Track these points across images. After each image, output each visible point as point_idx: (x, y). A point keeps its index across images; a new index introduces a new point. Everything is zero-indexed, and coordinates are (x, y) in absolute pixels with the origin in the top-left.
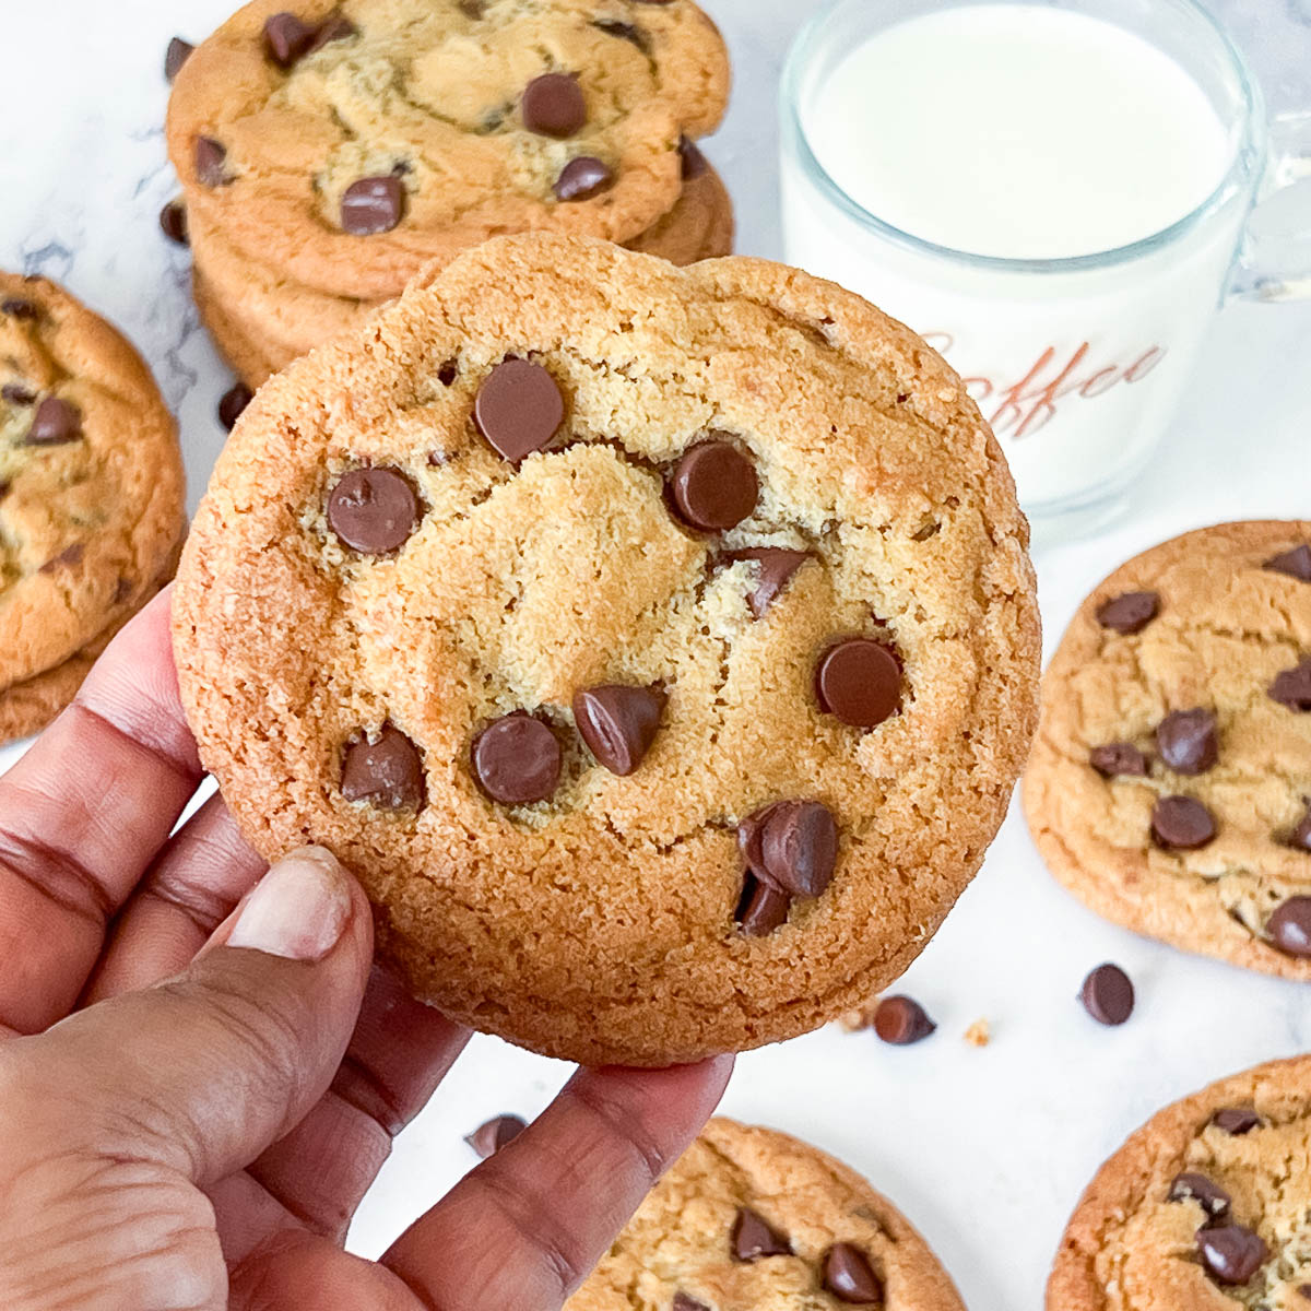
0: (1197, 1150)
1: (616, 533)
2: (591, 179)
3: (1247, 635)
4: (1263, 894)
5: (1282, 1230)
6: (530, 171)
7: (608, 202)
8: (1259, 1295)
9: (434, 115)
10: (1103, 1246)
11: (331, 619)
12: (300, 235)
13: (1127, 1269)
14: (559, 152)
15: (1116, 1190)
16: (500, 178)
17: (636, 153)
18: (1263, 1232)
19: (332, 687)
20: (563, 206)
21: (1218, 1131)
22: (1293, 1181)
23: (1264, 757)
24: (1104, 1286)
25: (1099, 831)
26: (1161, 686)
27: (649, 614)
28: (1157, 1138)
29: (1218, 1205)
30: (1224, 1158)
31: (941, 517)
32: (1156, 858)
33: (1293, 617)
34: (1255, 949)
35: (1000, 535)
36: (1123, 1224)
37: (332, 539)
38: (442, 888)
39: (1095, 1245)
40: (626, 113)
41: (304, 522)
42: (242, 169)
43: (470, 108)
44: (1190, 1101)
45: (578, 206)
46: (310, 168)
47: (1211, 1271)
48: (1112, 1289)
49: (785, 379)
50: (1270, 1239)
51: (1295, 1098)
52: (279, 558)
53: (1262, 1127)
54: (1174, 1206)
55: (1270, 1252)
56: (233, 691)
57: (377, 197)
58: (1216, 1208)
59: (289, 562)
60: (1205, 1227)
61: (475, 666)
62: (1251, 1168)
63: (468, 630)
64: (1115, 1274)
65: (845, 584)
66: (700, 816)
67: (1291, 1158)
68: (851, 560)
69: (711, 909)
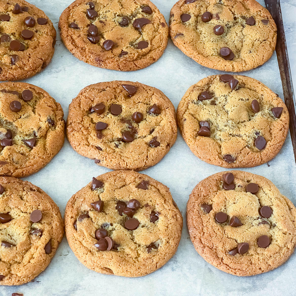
1: (251, 205)
5: (101, 13)
8: (93, 21)
11: (215, 191)
19: (209, 197)
22: (107, 7)
24: (70, 14)
27: (247, 216)
31: (288, 234)
35: (292, 241)
36: (77, 6)
37: (222, 185)
38: (202, 221)
41: (221, 181)
49: (283, 208)
50: (99, 14)
52: (216, 182)
54: (86, 5)
56: (199, 189)
58: (92, 7)
59: (216, 183)
60: (89, 9)
61: (225, 206)
62: (101, 4)
63: (228, 202)
64: (73, 12)
65: (271, 232)
66: (235, 238)
67: (108, 4)
68: (274, 230)
69: (227, 247)
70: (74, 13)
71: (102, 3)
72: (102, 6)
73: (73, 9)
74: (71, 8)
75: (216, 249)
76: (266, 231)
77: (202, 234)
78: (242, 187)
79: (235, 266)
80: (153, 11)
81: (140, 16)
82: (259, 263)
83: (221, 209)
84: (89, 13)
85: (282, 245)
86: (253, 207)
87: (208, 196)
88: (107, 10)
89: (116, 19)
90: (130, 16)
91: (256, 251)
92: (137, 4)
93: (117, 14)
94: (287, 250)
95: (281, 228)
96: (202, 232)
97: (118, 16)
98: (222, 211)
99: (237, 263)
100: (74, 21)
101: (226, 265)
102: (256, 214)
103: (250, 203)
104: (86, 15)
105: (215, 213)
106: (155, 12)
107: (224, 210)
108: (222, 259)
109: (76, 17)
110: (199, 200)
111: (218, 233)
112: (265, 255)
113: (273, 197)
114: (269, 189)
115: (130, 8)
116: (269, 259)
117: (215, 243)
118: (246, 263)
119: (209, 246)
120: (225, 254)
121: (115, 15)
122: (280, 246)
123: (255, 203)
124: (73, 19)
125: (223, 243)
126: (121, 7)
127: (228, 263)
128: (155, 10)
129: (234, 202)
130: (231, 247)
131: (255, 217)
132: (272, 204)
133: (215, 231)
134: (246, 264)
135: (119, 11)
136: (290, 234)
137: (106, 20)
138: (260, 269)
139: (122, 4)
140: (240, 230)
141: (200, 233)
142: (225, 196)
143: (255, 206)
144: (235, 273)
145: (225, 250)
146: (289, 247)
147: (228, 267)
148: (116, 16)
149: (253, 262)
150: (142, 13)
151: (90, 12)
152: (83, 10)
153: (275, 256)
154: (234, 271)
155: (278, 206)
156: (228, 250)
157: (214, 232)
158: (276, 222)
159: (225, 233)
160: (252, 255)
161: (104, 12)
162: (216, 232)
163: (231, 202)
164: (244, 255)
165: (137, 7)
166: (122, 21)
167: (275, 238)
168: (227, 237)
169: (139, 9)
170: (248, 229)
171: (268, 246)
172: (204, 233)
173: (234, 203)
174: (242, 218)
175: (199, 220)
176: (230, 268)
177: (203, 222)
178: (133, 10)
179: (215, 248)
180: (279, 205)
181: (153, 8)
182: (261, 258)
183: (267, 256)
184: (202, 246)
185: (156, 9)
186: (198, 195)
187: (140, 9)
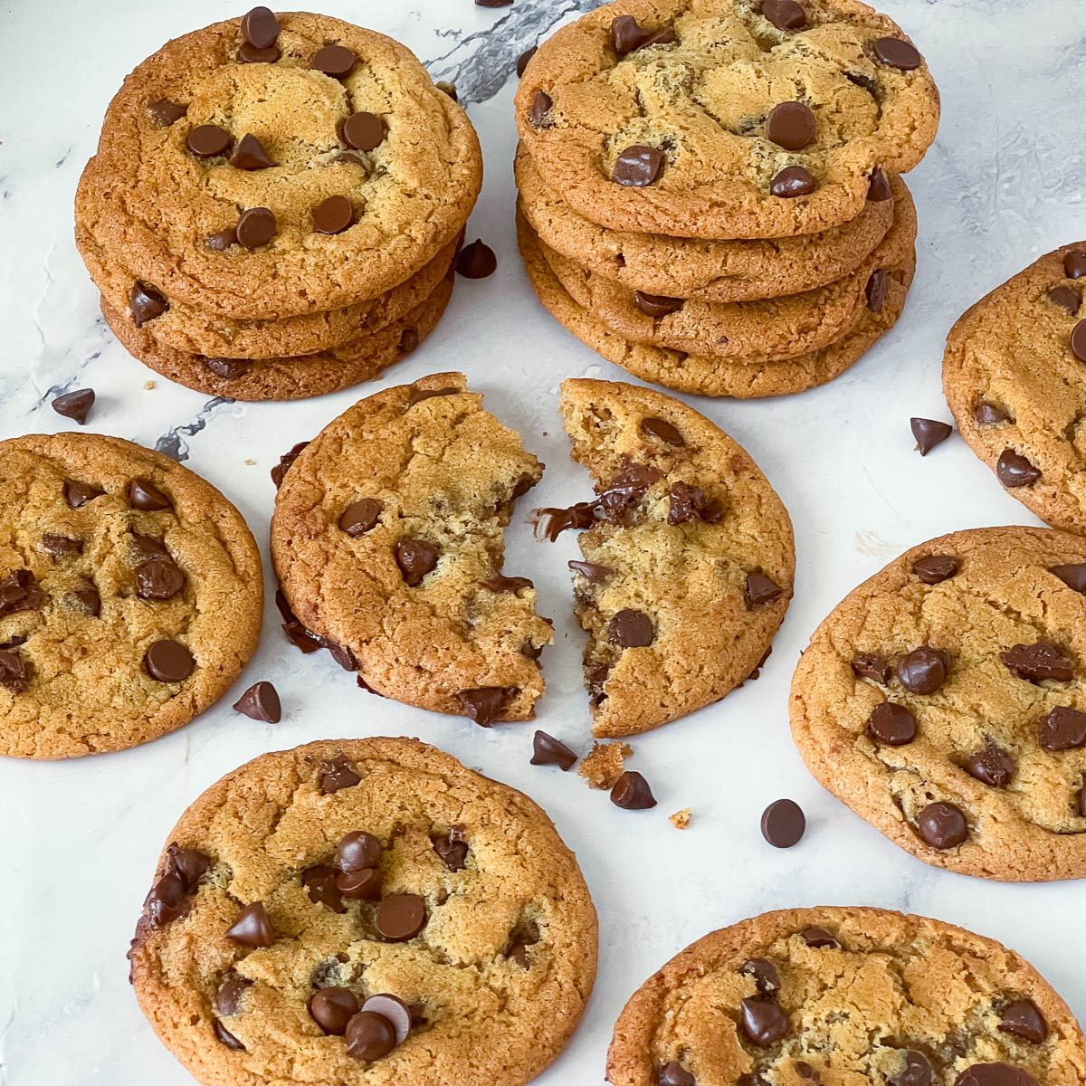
0: (779, 947)
1: (315, 105)
2: (797, 184)
3: (1008, 612)
4: (921, 792)
5: (807, 1020)
6: (758, 168)
7: (805, 203)
8: (769, 1059)
9: (706, 112)
10: (680, 985)
11: (210, 68)
12: (582, 174)
13: (686, 1006)
14: (783, 159)
15: (709, 953)
16: (736, 169)
17: (838, 173)
18: (794, 1017)
19: (183, 81)
20: (771, 198)
21: (800, 938)
22: (834, 991)
23: (974, 699)
24: (665, 1012)
25: (832, 709)
26: (929, 626)
27: (298, 141)
28: (756, 929)
29: (770, 986)
30: (795, 959)
31: (419, 196)
32: (861, 743)
33: (1049, 609)
34: (902, 830)
35: (431, 220)
36: (700, 977)
37: (238, 50)
39: (674, 983)
40: (845, 142)
41: (236, 41)
42: (559, 120)
43: (733, 113)
44: (793, 912)
45: (781, 201)
46: (606, 129)
47: (743, 1029)
48: (670, 1015)
49: (422, 121)
50: (797, 1024)
51: (870, 938)
53: (833, 946)
54: (738, 976)
55: (792, 1032)
57: (644, 161)
58: (767, 988)
59: (218, 43)
60: (753, 998)
61: (231, 108)
62: (810, 972)
63: (240, 96)
64: (676, 1007)
65: (366, 189)
66: (236, 199)
67: (841, 976)
68: (376, 184)
69: (205, 224)
70: (682, 1014)
71: (815, 969)
72: (812, 986)
73: (681, 991)
74: (670, 980)
75: (166, 230)
76: (348, 185)
77: (131, 183)
78: (300, 56)
79: (218, 279)
80: (1050, 1027)
81: (986, 1051)
82: (302, 277)
83: (213, 117)
84: (750, 1020)
85: (390, 225)
86: (318, 114)
87: (180, 81)
88: (837, 1011)
89: (872, 1060)
90: (943, 1046)
91: (301, 241)
92: (977, 989)
93: (882, 1035)
94: (406, 244)
95: (400, 178)
96: (133, 180)
97: (884, 1042)
98: (216, 121)
99: (226, 270)
100: (681, 1051)
101: (192, 276)
102: (325, 137)
103: (313, 100)
104: (735, 1027)
105: (191, 127)
106: (1062, 1037)
107: (225, 120)
108: (180, 261)
109: (691, 1036)
110: (145, 91)
111: (185, 182)
112: (327, 253)
113: (398, 87)
114: (391, 65)
115: (944, 1004)
116: (337, 265)
117: (167, 211)
118: (256, 273)
119: (146, 218)
120: (194, 245)
121: (871, 1038)
122: (386, 228)
123: (327, 102)
124: (677, 1042)
125: (194, 212)
126: (899, 999)
127: (198, 271)
128: (1063, 1026)
129: (262, 97)
130: (216, 223)
131: (322, 144)
132: (388, 110)
133: (176, 176)
134: (255, 276)
135: (894, 1022)
136: (427, 197)
137: (828, 1063)
138: (303, 293)
139: (907, 979)
140: (260, 177)
141: (124, 181)
142: (233, 77)
143: (326, 109)
144: (217, 303)
145: (196, 233)
146: (413, 234)
147: (196, 286)
148: (877, 1042)
149: (282, 272)
150: (999, 1037)
151: (756, 1014)
152: (723, 1001)
153: (359, 258)
154: (214, 297)
155: (408, 114)
156: (205, 232)
157: (173, 179)
158: (389, 159)
159: (207, 185)
160: (284, 252)
161: (823, 1017)
162: (178, 180)
163: (251, 95)
164: (257, 250)
165: (978, 1003)
166: (906, 1073)
167: (375, 207)
168: (213, 197)
169: (985, 1015)
170: (288, 177)
171: (345, 229)
172: (137, 182)
173: (261, 101)
174: (277, 145)
175: (131, 144)
176: (204, 287)
177: (144, 148)
178: (959, 1018)
179: (165, 225)
180: (411, 112)
181: (1051, 1018)
182: (311, 260)
183: (331, 258)
184: (123, 219)
185: (1066, 1021)
186: (150, 76)
187: (992, 1015)
